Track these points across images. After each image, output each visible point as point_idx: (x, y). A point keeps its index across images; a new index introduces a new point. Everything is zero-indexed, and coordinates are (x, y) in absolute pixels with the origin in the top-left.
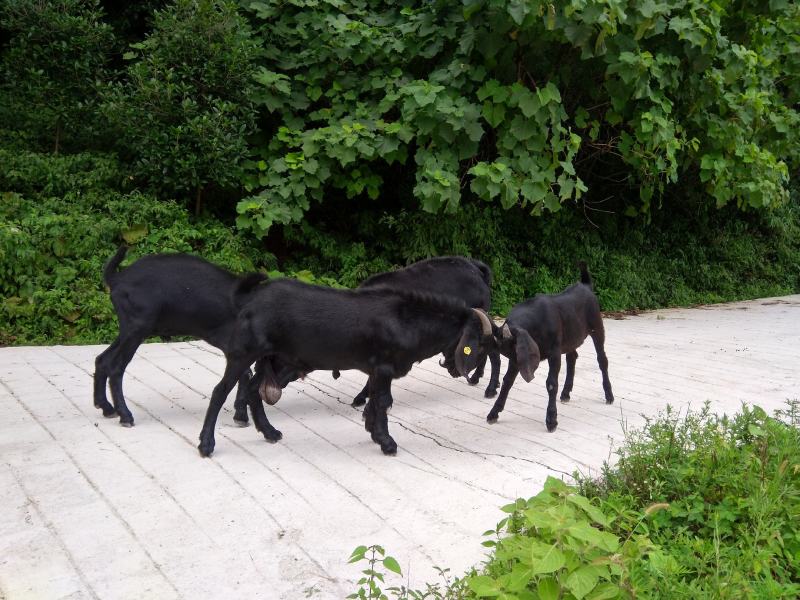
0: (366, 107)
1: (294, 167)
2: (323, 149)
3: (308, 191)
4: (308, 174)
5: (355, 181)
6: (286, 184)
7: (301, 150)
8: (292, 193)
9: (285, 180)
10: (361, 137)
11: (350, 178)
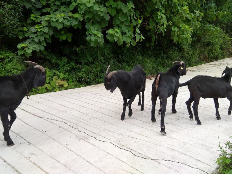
0: (64, 7)
1: (39, 30)
2: (49, 23)
3: (45, 39)
4: (44, 33)
5: (62, 35)
6: (36, 36)
7: (41, 23)
8: (39, 40)
9: (36, 35)
10: (64, 19)
11: (60, 34)
